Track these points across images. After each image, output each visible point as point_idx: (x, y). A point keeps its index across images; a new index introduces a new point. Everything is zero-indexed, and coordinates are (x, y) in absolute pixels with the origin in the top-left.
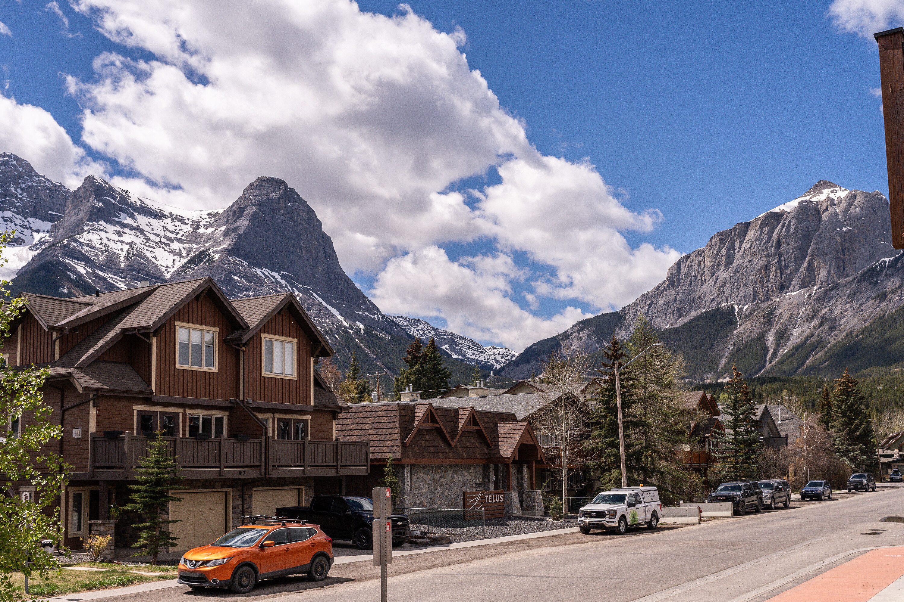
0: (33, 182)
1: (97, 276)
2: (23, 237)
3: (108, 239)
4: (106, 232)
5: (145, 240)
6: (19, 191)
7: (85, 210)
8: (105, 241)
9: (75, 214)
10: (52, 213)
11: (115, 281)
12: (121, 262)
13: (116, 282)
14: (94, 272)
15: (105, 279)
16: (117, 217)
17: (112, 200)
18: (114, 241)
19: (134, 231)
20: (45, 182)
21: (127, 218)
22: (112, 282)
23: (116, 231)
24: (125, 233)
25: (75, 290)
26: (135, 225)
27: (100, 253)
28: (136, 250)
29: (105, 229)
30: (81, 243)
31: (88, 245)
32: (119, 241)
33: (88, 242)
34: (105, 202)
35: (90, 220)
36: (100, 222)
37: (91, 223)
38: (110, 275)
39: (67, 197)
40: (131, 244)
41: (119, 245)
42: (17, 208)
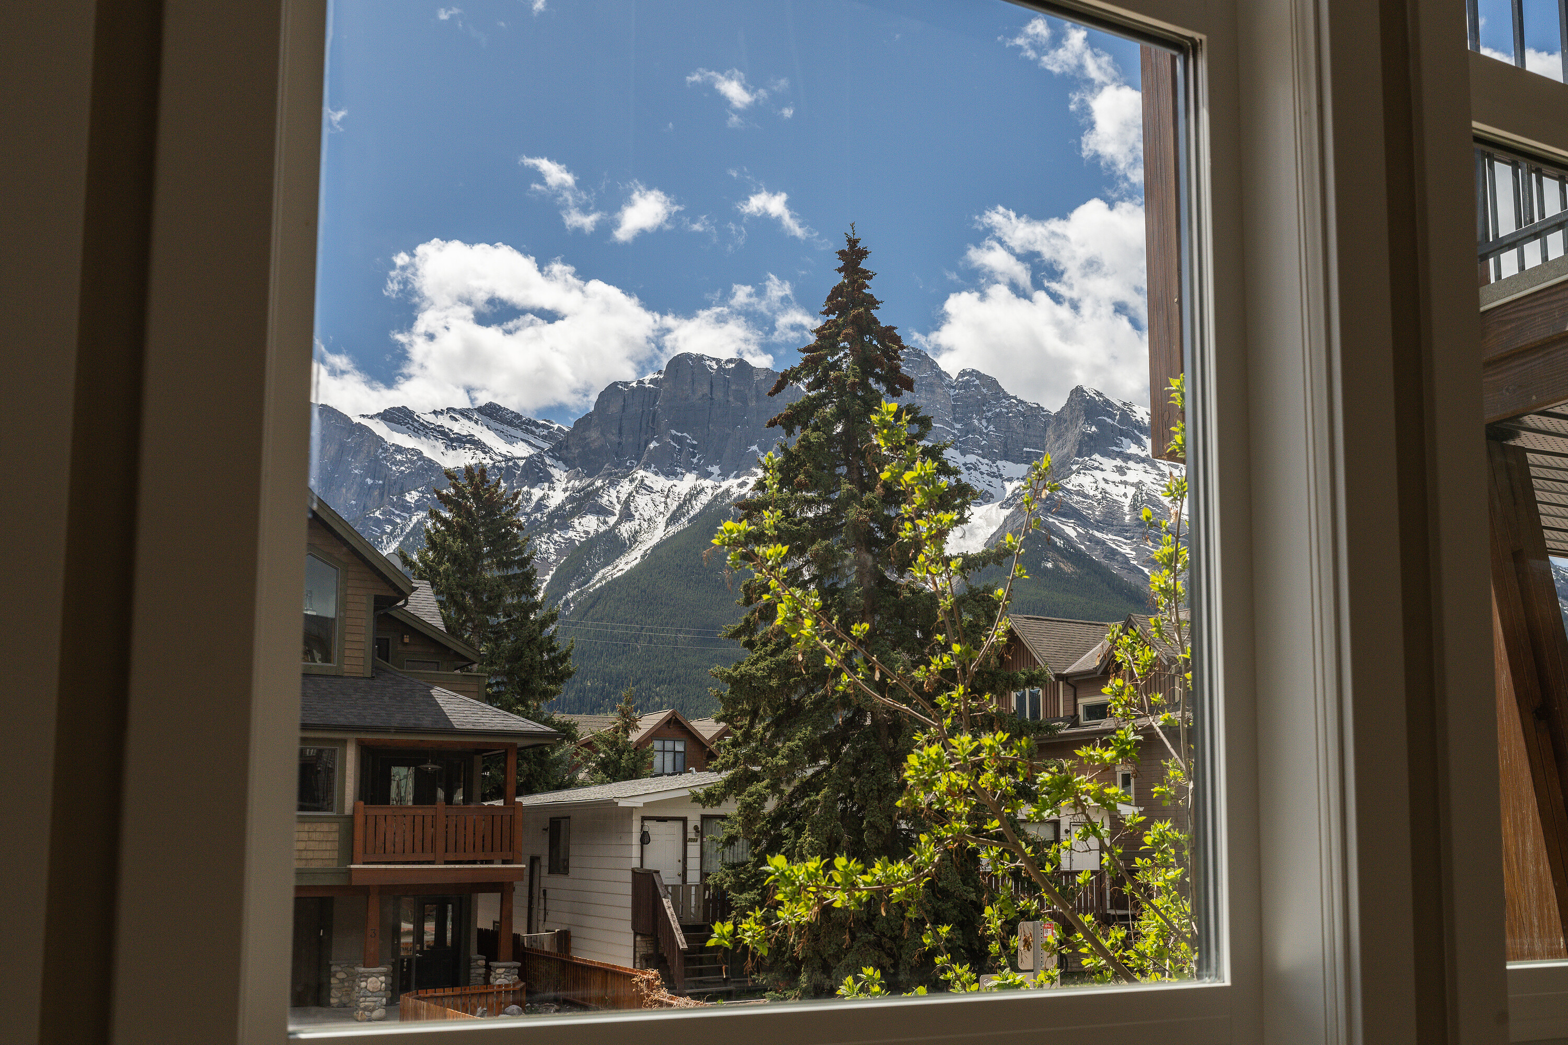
0: (1001, 406)
1: (1092, 539)
2: (991, 490)
3: (1106, 481)
4: (1102, 470)
5: (1158, 477)
6: (984, 423)
7: (1073, 439)
8: (1102, 484)
9: (1059, 448)
10: (1028, 449)
11: (1117, 545)
12: (1126, 515)
13: (1120, 546)
14: (1087, 533)
15: (1104, 543)
16: (1117, 445)
17: (1109, 420)
18: (1114, 482)
19: (1142, 465)
20: (1017, 405)
21: (1132, 445)
22: (1114, 546)
23: (1116, 466)
24: (1129, 469)
25: (1063, 562)
26: (1143, 454)
27: (1096, 504)
28: (1147, 494)
29: (1101, 466)
30: (1068, 491)
31: (1078, 493)
32: (1121, 482)
33: (1078, 488)
34: (1101, 425)
35: (1079, 454)
36: (1094, 457)
37: (1081, 460)
38: (1110, 536)
39: (1047, 424)
40: (1138, 485)
41: (1121, 489)
42: (982, 448)
